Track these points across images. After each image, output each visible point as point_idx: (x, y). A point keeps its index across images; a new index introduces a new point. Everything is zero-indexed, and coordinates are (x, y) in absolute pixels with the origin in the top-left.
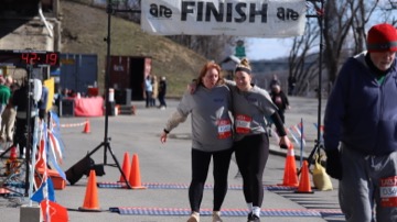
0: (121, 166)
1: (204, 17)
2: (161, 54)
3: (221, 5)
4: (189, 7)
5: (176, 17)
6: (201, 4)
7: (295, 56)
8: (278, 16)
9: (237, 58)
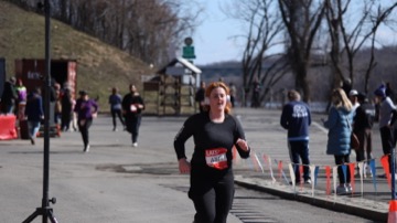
2: (87, 57)
7: (249, 58)
9: (185, 61)
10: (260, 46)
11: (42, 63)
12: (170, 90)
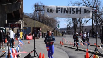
0: (39, 56)
1: (63, 12)
2: (43, 27)
3: (68, 9)
4: (58, 9)
5: (55, 12)
6: (62, 8)
7: (68, 27)
8: (84, 12)
9: (58, 28)
10: (69, 25)
11: (36, 28)
12: (56, 32)
